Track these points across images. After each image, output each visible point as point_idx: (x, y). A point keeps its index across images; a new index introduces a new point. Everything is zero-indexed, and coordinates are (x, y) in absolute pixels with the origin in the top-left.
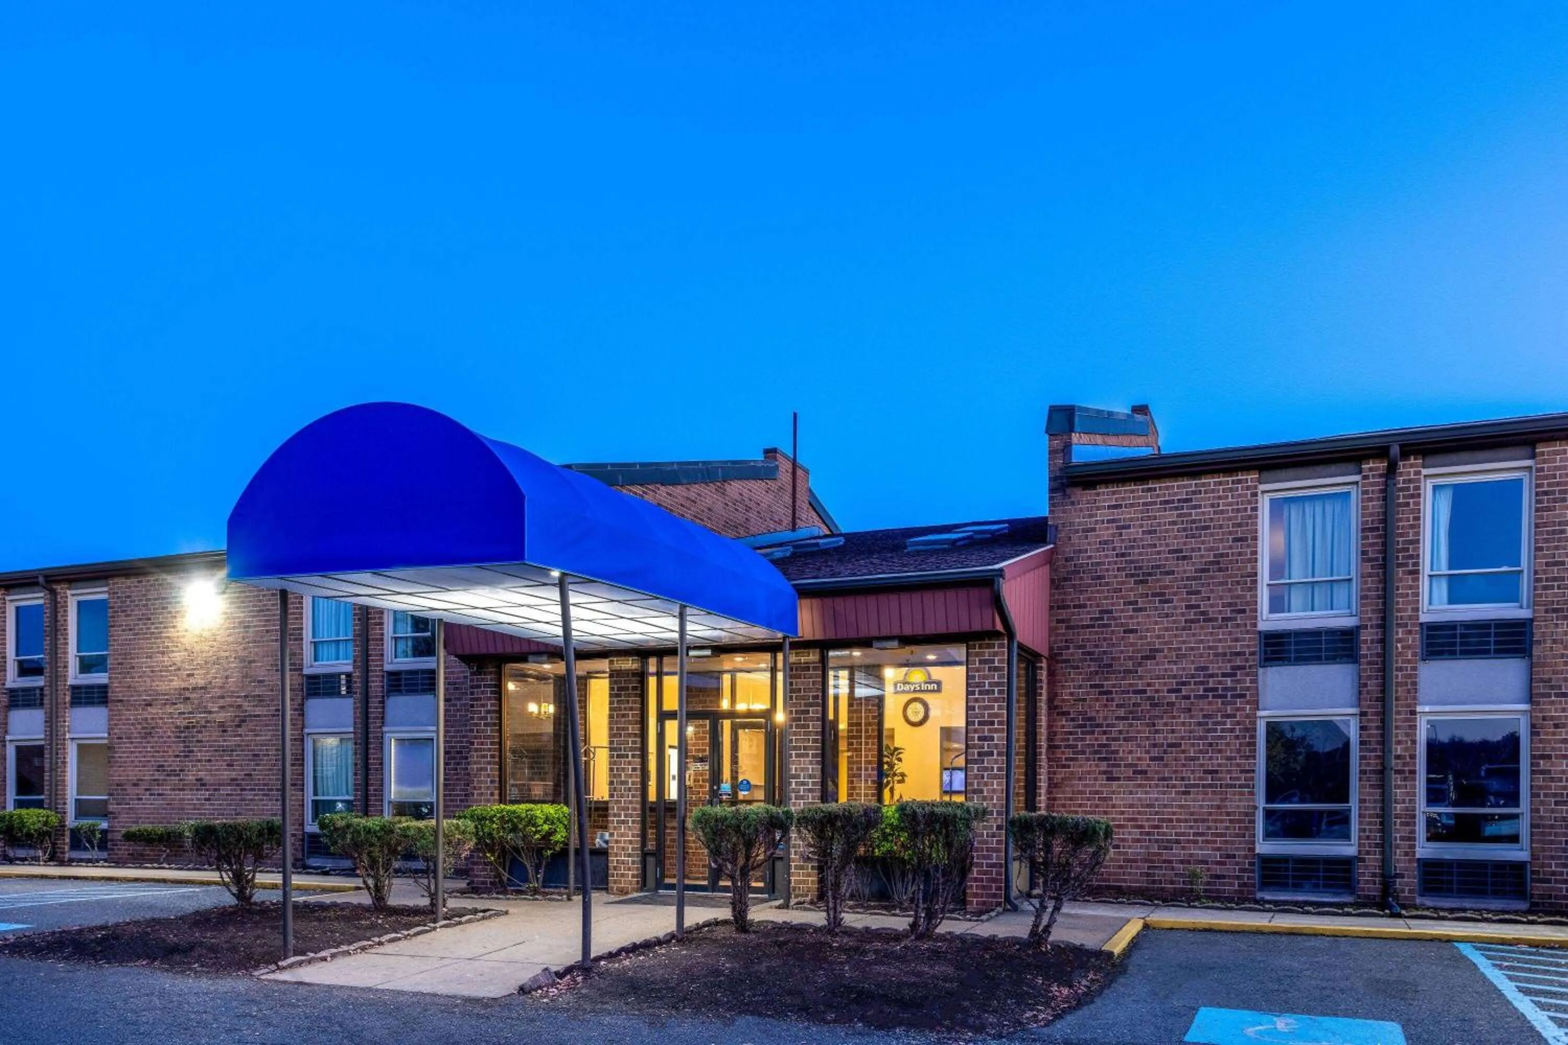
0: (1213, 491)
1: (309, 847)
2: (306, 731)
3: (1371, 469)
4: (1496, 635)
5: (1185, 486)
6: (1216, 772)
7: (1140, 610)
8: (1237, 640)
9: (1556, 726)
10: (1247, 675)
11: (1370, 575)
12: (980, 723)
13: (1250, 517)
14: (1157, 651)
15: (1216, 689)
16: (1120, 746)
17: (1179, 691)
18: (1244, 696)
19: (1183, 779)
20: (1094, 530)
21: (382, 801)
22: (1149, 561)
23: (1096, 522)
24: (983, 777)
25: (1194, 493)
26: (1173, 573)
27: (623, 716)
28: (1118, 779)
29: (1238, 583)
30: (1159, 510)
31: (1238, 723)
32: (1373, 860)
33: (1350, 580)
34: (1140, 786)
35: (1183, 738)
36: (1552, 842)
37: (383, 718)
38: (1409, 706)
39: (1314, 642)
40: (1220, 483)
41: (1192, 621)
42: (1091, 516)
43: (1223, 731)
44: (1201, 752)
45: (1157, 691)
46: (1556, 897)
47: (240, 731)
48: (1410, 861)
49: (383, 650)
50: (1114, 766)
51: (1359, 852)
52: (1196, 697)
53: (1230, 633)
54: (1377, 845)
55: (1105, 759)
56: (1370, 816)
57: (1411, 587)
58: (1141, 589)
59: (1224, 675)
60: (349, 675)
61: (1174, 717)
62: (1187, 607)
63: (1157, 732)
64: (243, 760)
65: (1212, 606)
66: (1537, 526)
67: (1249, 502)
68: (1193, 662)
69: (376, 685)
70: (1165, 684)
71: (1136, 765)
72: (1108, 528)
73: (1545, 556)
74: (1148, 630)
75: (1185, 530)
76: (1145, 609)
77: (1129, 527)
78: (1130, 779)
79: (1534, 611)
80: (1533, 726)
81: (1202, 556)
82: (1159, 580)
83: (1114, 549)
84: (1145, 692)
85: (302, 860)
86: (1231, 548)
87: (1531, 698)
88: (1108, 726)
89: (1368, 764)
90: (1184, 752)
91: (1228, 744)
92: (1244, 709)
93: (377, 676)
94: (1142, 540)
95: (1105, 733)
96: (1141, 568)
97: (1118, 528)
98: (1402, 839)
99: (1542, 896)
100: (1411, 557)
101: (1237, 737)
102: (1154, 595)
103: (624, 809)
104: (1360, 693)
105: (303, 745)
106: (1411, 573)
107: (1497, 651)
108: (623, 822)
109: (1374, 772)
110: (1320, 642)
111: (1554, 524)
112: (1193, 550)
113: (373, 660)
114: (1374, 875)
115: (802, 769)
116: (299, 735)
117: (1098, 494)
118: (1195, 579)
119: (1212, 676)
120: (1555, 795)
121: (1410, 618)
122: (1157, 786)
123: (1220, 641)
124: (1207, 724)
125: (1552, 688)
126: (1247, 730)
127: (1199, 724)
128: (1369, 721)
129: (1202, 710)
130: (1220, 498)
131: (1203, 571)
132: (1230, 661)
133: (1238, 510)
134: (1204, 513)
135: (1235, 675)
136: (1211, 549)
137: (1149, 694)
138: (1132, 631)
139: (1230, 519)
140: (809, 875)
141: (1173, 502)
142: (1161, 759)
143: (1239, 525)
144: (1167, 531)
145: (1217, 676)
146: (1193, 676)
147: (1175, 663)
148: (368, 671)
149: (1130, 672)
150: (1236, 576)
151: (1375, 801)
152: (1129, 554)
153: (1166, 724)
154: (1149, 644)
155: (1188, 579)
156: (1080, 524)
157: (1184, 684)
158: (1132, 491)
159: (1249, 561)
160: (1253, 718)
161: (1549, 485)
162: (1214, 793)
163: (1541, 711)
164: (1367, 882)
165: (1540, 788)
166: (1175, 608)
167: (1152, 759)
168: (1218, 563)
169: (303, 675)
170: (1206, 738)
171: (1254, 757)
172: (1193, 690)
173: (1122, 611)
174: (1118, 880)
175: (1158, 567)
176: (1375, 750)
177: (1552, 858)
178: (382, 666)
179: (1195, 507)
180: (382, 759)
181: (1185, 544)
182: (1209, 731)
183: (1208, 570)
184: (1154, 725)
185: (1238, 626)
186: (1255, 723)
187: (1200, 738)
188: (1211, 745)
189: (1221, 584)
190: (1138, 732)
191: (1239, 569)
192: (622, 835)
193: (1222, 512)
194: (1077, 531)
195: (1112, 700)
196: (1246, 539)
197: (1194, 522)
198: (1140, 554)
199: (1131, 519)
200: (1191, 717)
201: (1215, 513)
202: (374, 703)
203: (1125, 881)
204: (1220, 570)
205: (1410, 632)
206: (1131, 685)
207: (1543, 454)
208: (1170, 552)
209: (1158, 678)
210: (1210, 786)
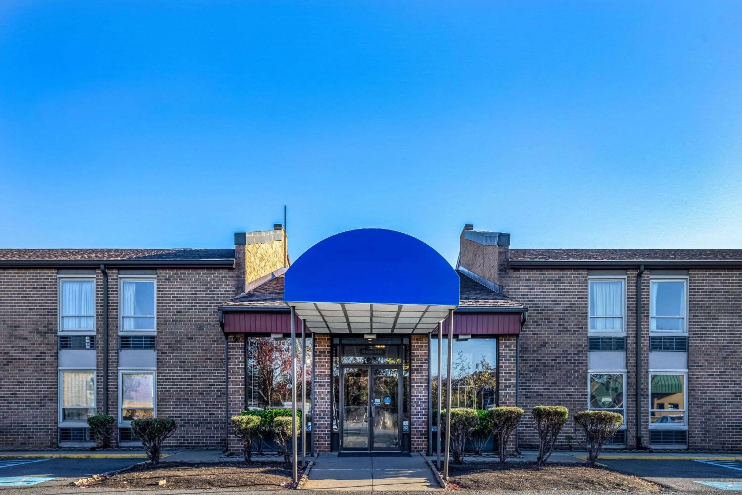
0: (569, 277)
1: (61, 436)
2: (60, 368)
3: (631, 274)
4: (676, 342)
5: (558, 274)
6: (571, 395)
7: (539, 325)
8: (579, 340)
9: (697, 378)
10: (584, 354)
11: (631, 316)
12: (505, 373)
13: (584, 289)
14: (547, 343)
15: (571, 360)
16: (531, 383)
17: (556, 360)
18: (582, 363)
19: (557, 398)
20: (519, 289)
21: (117, 408)
22: (543, 304)
23: (520, 286)
24: (506, 396)
25: (561, 277)
26: (552, 310)
27: (323, 366)
28: (530, 398)
29: (580, 316)
30: (547, 283)
31: (580, 375)
32: (633, 431)
33: (622, 318)
34: (539, 400)
35: (557, 380)
36: (696, 422)
37: (118, 362)
38: (646, 369)
39: (609, 342)
40: (572, 274)
41: (561, 331)
42: (518, 283)
43: (574, 378)
44: (565, 386)
45: (546, 360)
46: (697, 443)
47: (7, 368)
48: (646, 431)
49: (117, 324)
50: (528, 392)
51: (627, 427)
52: (563, 363)
53: (577, 337)
54: (634, 425)
55: (525, 389)
56: (632, 413)
57: (646, 322)
58: (540, 316)
59: (574, 354)
60: (92, 338)
61: (554, 371)
62: (559, 325)
63: (547, 377)
64: (9, 385)
65: (569, 325)
66: (690, 301)
67: (584, 283)
68: (561, 348)
69: (114, 343)
70: (550, 357)
71: (538, 392)
72: (525, 289)
73: (693, 313)
74: (542, 334)
75: (558, 292)
76: (541, 325)
77: (534, 289)
78: (535, 397)
79: (689, 334)
80: (689, 378)
81: (565, 304)
82: (547, 313)
83: (528, 298)
84: (541, 360)
85: (57, 443)
86: (577, 301)
87: (688, 367)
88: (526, 374)
89: (631, 392)
90: (558, 386)
91: (576, 383)
92: (583, 369)
93: (114, 338)
94: (540, 295)
95: (524, 377)
96: (539, 307)
97: (530, 289)
98: (643, 422)
99: (692, 443)
100: (646, 310)
101: (580, 381)
102: (545, 319)
103: (322, 411)
104: (627, 363)
105: (57, 376)
106: (646, 316)
107: (676, 349)
108: (322, 418)
109: (633, 395)
110: (611, 342)
111: (695, 301)
112: (561, 301)
113: (111, 330)
114: (633, 437)
115: (420, 393)
116: (55, 370)
117: (521, 274)
118: (562, 313)
119: (569, 354)
120: (697, 404)
121: (646, 334)
122: (547, 401)
123: (573, 340)
124: (567, 374)
125: (695, 363)
126: (584, 378)
127: (564, 375)
128: (631, 375)
129: (565, 369)
130: (572, 280)
131: (565, 310)
132: (576, 348)
133: (580, 286)
134: (565, 286)
135: (579, 354)
136: (569, 301)
137: (543, 361)
138: (535, 334)
139: (576, 289)
140: (423, 441)
141: (553, 280)
142: (548, 389)
143: (580, 292)
144: (550, 292)
145: (571, 354)
146: (561, 354)
147: (554, 348)
148: (108, 336)
149: (535, 351)
150: (579, 313)
151: (633, 407)
152: (534, 301)
153: (550, 374)
154: (543, 340)
155: (559, 313)
156: (513, 286)
157: (558, 357)
158: (535, 274)
159: (584, 307)
160: (586, 372)
161: (694, 286)
162: (570, 404)
163: (692, 372)
164: (631, 440)
165: (692, 401)
166: (554, 325)
167: (545, 389)
168: (571, 307)
169: (58, 336)
170: (567, 381)
171: (587, 389)
172: (562, 360)
173: (531, 325)
174: (530, 442)
175: (547, 307)
176: (633, 386)
177: (696, 428)
178: (117, 333)
179: (562, 283)
180: (117, 385)
181: (558, 298)
182: (568, 377)
183: (567, 310)
184: (545, 375)
185: (580, 334)
186: (586, 375)
187: (565, 380)
188: (569, 383)
189: (572, 316)
190: (539, 377)
191: (580, 310)
192: (322, 424)
193: (573, 286)
194: (512, 289)
195: (528, 363)
196: (582, 298)
197: (561, 289)
198: (539, 301)
199: (535, 286)
200: (561, 372)
201: (570, 286)
202: (112, 353)
203: (534, 442)
204: (572, 310)
205: (645, 340)
206: (536, 357)
207: (691, 274)
208: (552, 301)
209: (547, 354)
210: (569, 401)
